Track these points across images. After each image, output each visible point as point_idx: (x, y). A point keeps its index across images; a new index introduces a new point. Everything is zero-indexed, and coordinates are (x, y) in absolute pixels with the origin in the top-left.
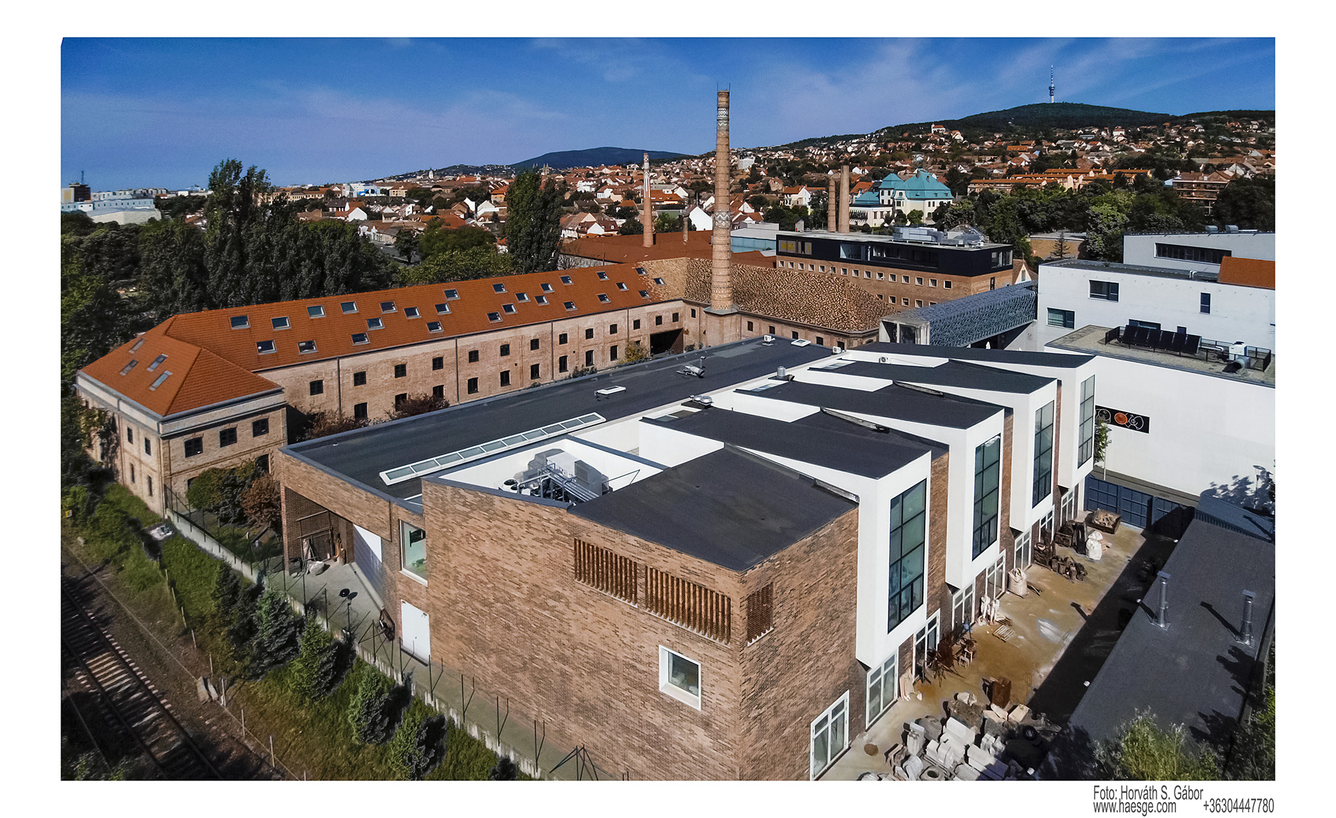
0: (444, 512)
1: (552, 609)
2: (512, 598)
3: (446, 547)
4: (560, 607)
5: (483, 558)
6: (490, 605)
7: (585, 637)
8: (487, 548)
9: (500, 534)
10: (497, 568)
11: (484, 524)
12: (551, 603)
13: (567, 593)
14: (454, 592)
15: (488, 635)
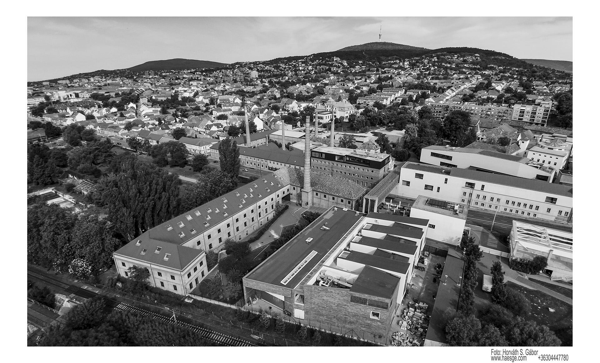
0: (311, 292)
1: (343, 307)
2: (332, 306)
3: (311, 298)
4: (346, 307)
5: (324, 300)
6: (325, 308)
7: (352, 311)
8: (325, 298)
9: (329, 295)
10: (328, 301)
11: (325, 294)
12: (343, 306)
13: (348, 304)
14: (313, 306)
15: (324, 313)
